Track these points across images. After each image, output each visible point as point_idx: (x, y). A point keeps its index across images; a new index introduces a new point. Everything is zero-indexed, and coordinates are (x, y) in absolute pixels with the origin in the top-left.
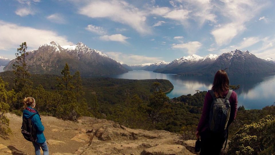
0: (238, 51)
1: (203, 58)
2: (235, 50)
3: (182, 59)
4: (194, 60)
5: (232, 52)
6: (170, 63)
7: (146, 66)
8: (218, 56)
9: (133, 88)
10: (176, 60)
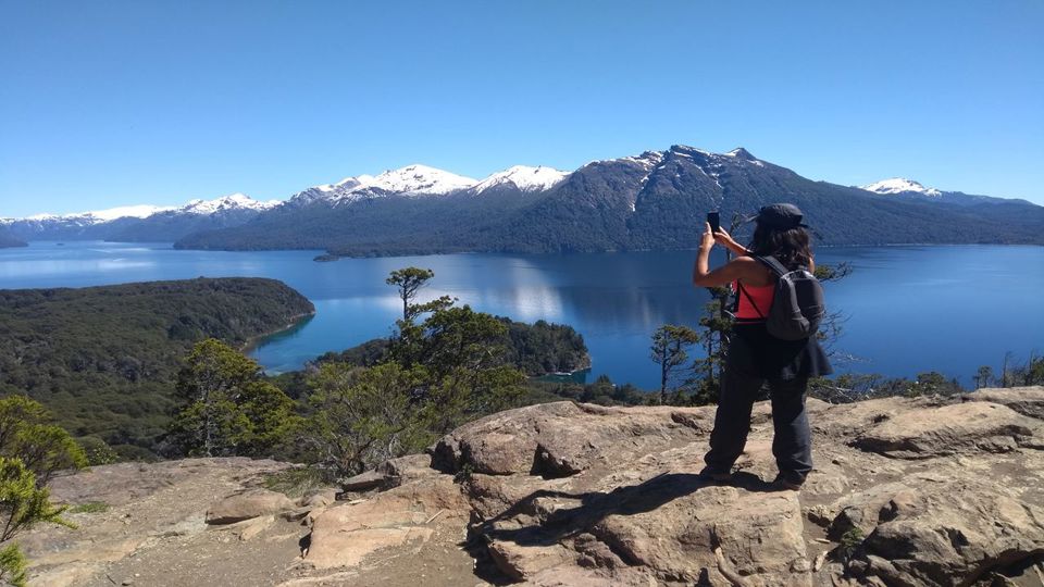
0: (688, 152)
1: (474, 183)
2: (667, 148)
3: (350, 184)
4: (424, 191)
5: (645, 155)
6: (279, 203)
7: (122, 219)
8: (566, 173)
9: (48, 332)
10: (317, 191)
